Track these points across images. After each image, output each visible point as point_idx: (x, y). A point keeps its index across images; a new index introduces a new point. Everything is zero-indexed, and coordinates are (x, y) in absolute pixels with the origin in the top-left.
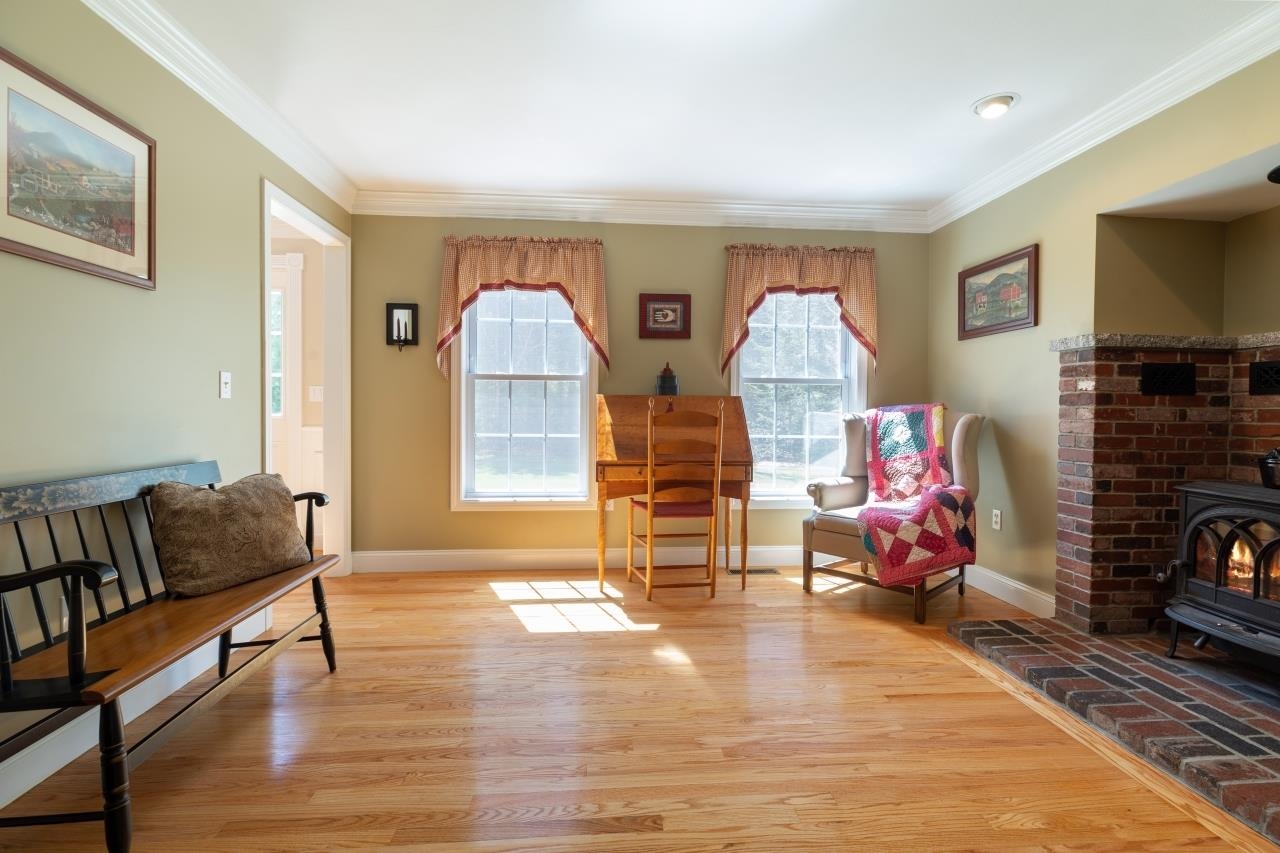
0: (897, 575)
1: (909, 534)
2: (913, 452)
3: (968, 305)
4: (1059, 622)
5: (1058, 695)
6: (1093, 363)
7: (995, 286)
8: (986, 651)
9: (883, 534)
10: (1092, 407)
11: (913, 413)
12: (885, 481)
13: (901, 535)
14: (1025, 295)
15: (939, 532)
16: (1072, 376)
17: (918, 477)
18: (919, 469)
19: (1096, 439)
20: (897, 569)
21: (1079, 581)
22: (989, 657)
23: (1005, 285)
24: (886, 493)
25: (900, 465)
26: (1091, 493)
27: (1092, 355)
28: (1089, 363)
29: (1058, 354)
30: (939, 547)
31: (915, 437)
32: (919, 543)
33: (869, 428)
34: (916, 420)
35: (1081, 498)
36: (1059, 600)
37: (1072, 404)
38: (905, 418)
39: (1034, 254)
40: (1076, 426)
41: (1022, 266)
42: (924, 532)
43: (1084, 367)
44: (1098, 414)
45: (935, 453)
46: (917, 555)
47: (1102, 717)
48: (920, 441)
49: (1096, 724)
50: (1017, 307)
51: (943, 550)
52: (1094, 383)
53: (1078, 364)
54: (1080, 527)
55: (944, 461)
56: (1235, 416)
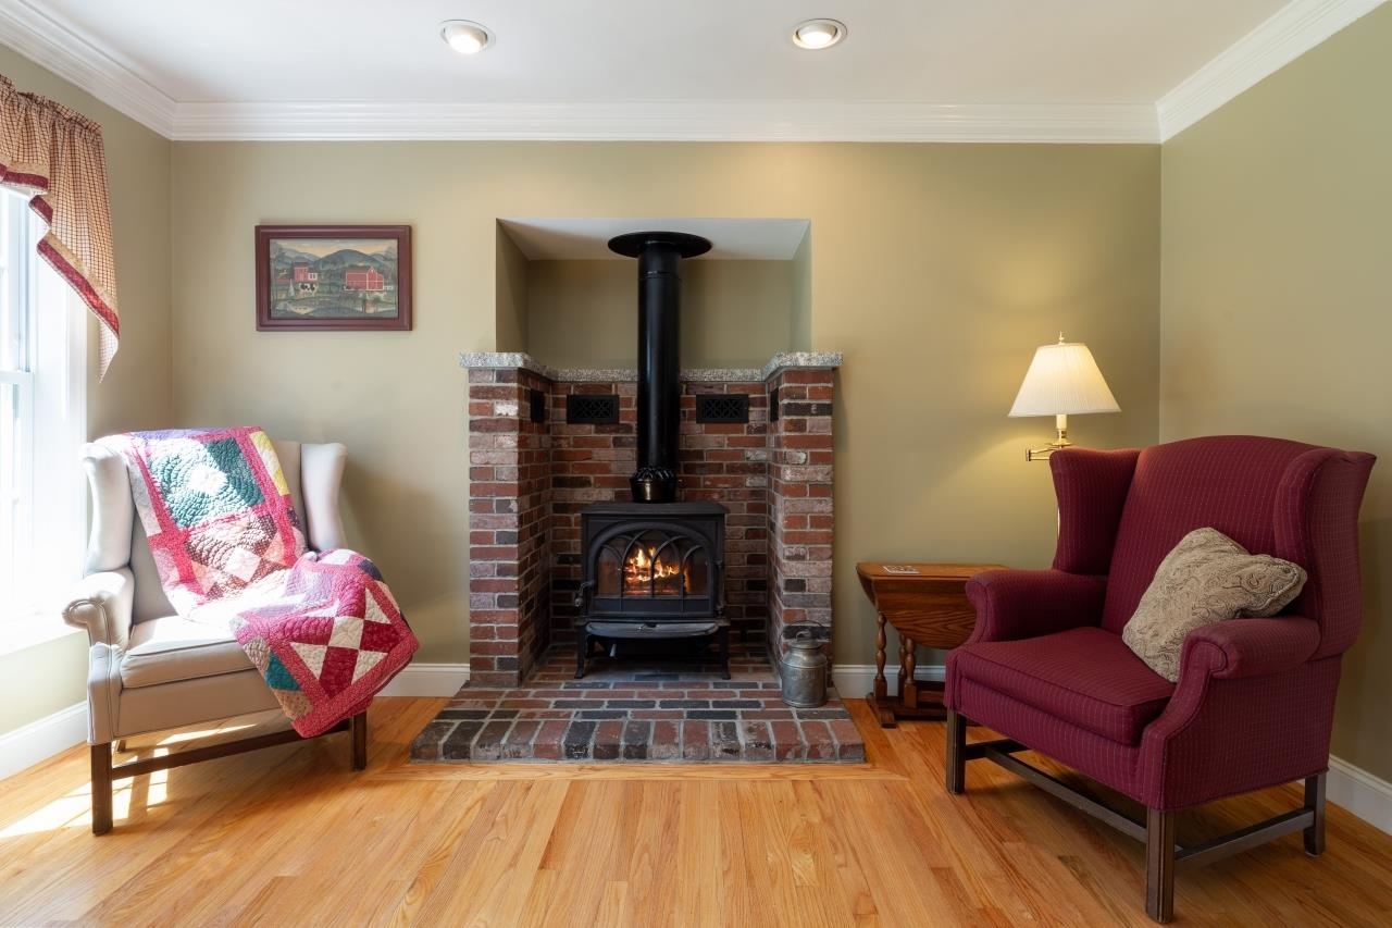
0: (339, 706)
1: (347, 634)
2: (240, 507)
3: (276, 280)
4: (476, 689)
5: (608, 753)
6: (515, 385)
7: (335, 263)
8: (494, 752)
9: (302, 649)
10: (515, 435)
11: (215, 443)
12: (195, 565)
13: (337, 641)
14: (391, 288)
15: (384, 620)
16: (487, 398)
17: (260, 548)
18: (259, 535)
19: (519, 470)
20: (338, 697)
21: (503, 632)
22: (499, 757)
23: (353, 267)
24: (206, 585)
25: (218, 533)
26: (516, 530)
27: (514, 376)
28: (509, 385)
29: (467, 370)
30: (390, 640)
31: (237, 482)
32: (367, 644)
33: (137, 472)
34: (228, 452)
35: (503, 537)
36: (475, 664)
37: (488, 430)
38: (204, 452)
39: (403, 237)
40: (494, 457)
41: (386, 247)
42: (368, 624)
43: (504, 389)
44: (522, 443)
45: (279, 505)
46: (367, 661)
47: (663, 748)
48: (252, 489)
49: (657, 758)
50: (377, 301)
51: (396, 642)
52: (517, 408)
53: (495, 384)
54: (502, 571)
55: (300, 516)
56: (555, 443)
